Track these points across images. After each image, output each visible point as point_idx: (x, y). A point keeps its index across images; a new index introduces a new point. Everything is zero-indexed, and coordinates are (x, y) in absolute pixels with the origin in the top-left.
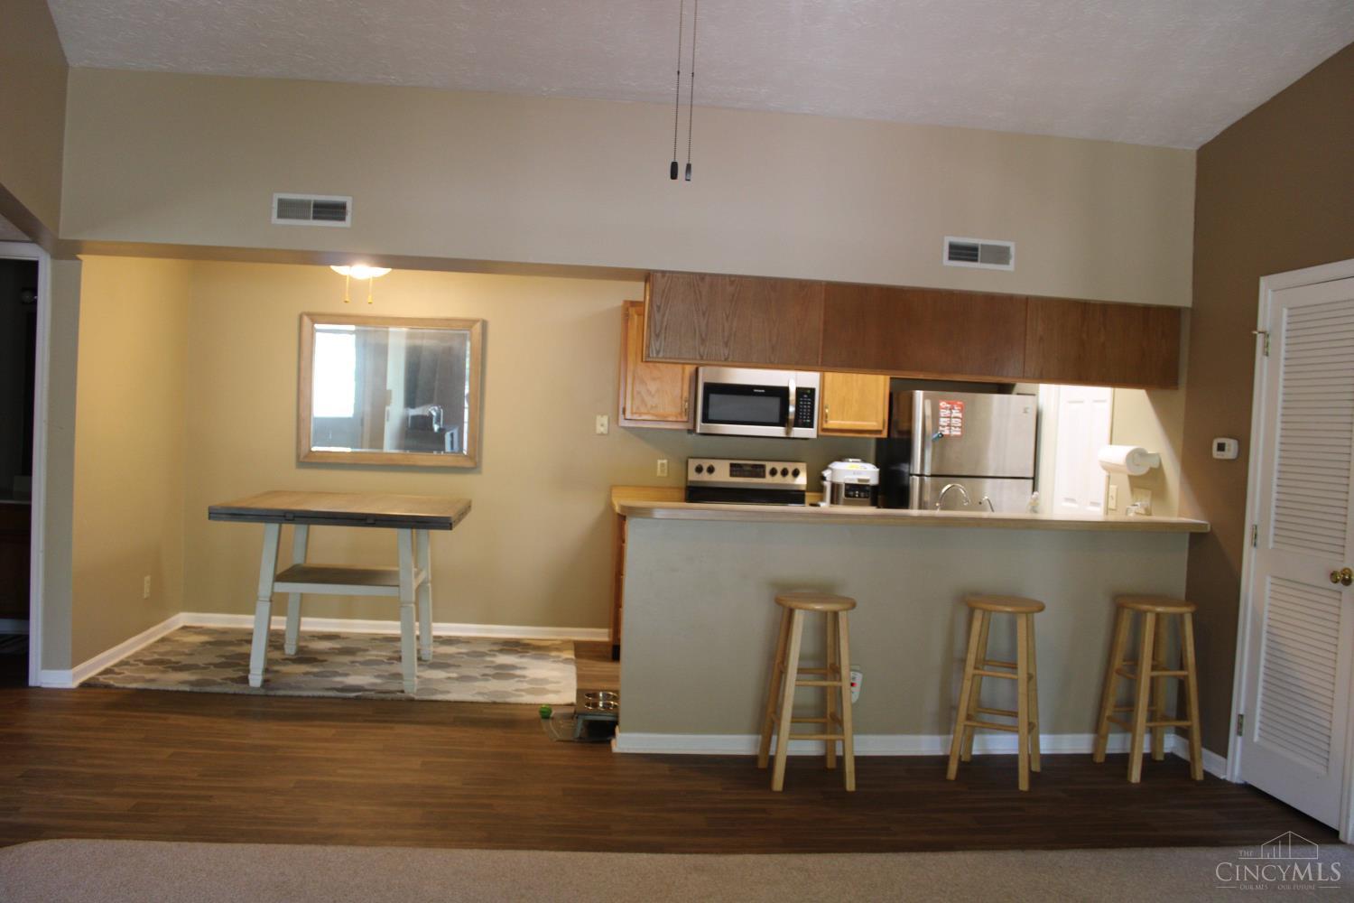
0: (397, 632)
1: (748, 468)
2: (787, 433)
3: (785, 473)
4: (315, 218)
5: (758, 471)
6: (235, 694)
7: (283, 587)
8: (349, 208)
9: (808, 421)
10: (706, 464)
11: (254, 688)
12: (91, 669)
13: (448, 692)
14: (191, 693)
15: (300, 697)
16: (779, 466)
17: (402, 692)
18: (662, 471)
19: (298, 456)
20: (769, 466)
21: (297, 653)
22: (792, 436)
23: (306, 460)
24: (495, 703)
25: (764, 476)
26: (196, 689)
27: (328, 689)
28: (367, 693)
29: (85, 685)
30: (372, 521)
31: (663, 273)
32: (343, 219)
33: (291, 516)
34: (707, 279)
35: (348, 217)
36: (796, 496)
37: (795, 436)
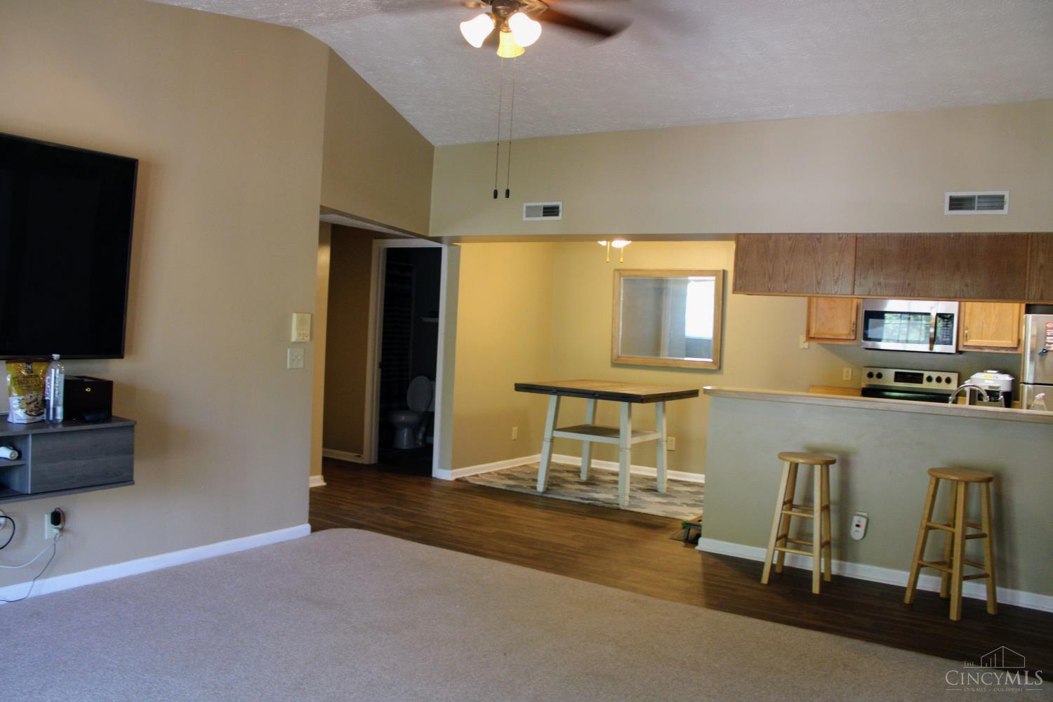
0: (655, 475)
1: (910, 376)
2: (931, 348)
3: (939, 380)
4: (544, 215)
5: (917, 378)
6: (526, 494)
7: (558, 434)
8: (561, 208)
9: (948, 339)
10: (875, 372)
11: (539, 492)
12: (466, 472)
13: (645, 508)
14: (505, 490)
15: (559, 499)
16: (934, 375)
17: (618, 504)
18: (847, 377)
19: (612, 359)
20: (926, 374)
21: (587, 480)
22: (934, 351)
23: (616, 362)
24: (667, 517)
25: (921, 382)
26: (508, 489)
27: (577, 498)
28: (597, 502)
29: (457, 480)
30: (597, 396)
31: (744, 234)
32: (557, 215)
33: (554, 391)
34: (773, 238)
35: (560, 214)
36: (942, 397)
37: (937, 351)
